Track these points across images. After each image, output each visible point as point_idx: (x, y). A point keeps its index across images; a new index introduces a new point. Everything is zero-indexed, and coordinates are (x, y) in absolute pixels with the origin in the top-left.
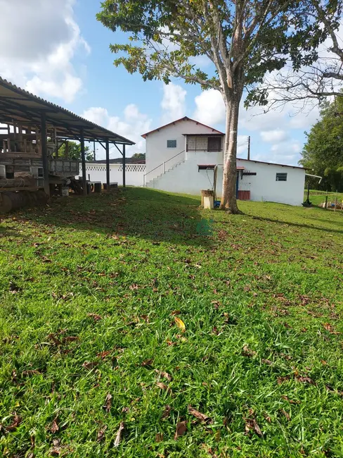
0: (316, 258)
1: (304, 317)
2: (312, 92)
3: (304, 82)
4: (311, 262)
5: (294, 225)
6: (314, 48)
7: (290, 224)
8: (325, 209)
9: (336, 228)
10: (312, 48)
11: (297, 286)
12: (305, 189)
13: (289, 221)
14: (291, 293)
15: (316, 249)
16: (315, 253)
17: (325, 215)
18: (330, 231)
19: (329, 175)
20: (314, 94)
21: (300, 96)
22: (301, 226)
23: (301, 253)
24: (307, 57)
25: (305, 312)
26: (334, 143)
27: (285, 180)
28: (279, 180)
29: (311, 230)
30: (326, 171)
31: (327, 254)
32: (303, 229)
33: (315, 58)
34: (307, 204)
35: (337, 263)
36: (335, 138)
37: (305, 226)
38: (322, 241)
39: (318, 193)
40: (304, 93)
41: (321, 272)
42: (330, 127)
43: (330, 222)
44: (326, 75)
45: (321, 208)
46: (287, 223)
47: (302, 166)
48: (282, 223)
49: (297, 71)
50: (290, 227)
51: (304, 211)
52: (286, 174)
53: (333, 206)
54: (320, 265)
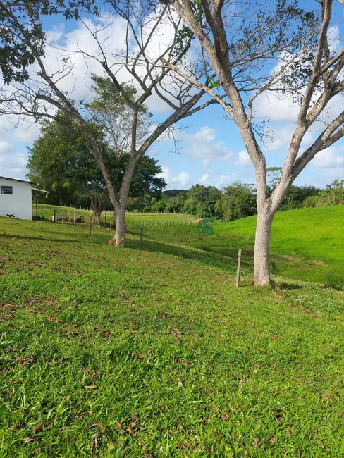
0: (44, 265)
1: (30, 316)
2: (26, 109)
3: (17, 99)
4: (38, 270)
5: (22, 238)
6: (24, 67)
7: (18, 237)
8: (54, 222)
9: (63, 238)
10: (22, 67)
11: (25, 292)
12: (33, 203)
13: (17, 234)
14: (18, 300)
15: (44, 258)
16: (43, 261)
17: (54, 227)
18: (58, 241)
19: (56, 190)
20: (29, 112)
21: (15, 111)
22: (31, 238)
23: (29, 263)
24: (18, 74)
25: (32, 312)
26: (56, 160)
27: (11, 193)
28: (5, 193)
29: (40, 241)
30: (53, 186)
31: (54, 261)
32: (32, 241)
33: (27, 77)
34: (36, 218)
35: (63, 267)
36: (57, 156)
37: (34, 238)
38: (50, 250)
39: (48, 207)
40: (18, 109)
41: (47, 276)
42: (52, 145)
43: (58, 233)
44: (38, 96)
45: (51, 221)
46: (15, 236)
47: (29, 180)
48: (10, 237)
49: (8, 84)
50: (19, 240)
51: (34, 224)
52: (11, 187)
53: (61, 219)
54: (47, 271)
